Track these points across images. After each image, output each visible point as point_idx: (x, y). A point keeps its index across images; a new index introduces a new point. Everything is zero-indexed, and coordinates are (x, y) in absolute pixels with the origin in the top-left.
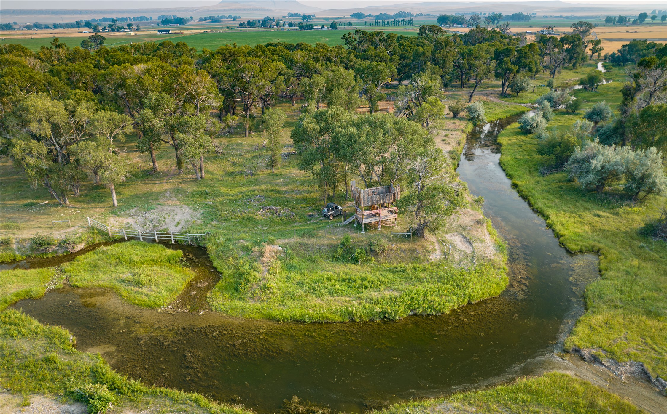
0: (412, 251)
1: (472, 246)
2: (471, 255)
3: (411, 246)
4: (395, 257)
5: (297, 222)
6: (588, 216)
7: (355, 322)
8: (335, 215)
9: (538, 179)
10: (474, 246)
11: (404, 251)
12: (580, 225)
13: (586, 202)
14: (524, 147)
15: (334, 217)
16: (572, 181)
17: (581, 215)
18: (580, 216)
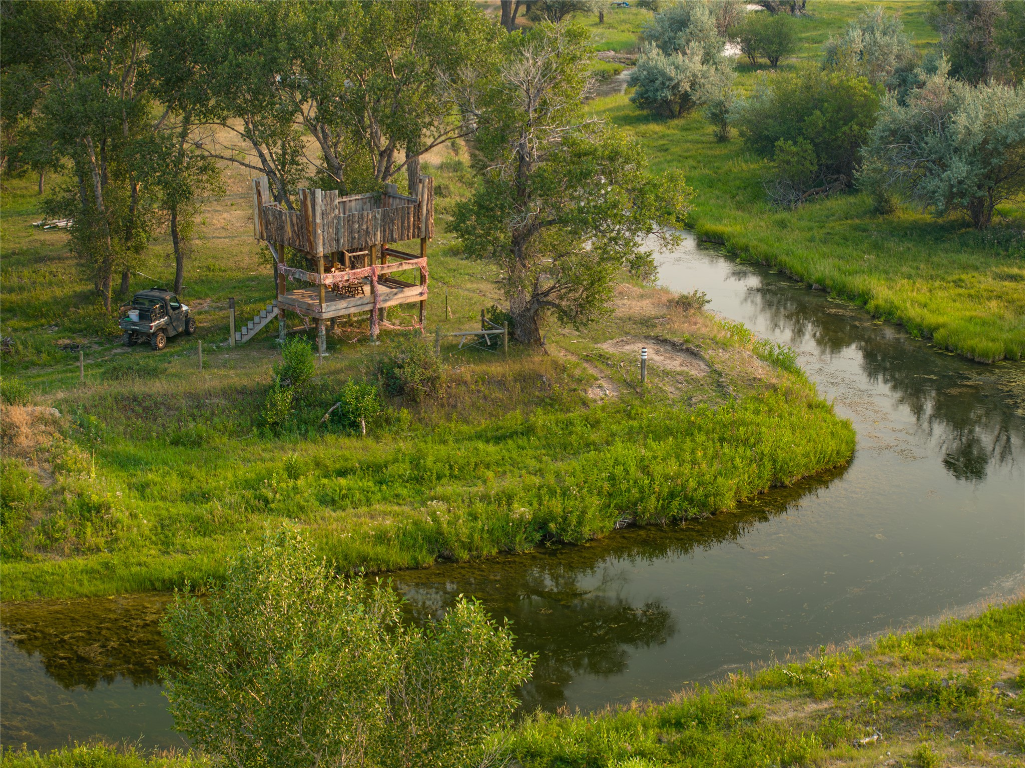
0: (525, 379)
1: (702, 359)
2: (709, 381)
3: (517, 367)
4: (473, 405)
5: (34, 364)
6: (985, 282)
7: (457, 561)
8: (172, 333)
9: (778, 217)
10: (707, 357)
11: (501, 383)
12: (969, 304)
13: (959, 252)
14: (675, 149)
15: (170, 340)
16: (887, 212)
17: (960, 280)
18: (958, 283)
